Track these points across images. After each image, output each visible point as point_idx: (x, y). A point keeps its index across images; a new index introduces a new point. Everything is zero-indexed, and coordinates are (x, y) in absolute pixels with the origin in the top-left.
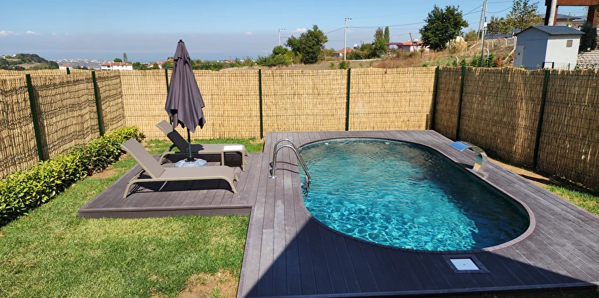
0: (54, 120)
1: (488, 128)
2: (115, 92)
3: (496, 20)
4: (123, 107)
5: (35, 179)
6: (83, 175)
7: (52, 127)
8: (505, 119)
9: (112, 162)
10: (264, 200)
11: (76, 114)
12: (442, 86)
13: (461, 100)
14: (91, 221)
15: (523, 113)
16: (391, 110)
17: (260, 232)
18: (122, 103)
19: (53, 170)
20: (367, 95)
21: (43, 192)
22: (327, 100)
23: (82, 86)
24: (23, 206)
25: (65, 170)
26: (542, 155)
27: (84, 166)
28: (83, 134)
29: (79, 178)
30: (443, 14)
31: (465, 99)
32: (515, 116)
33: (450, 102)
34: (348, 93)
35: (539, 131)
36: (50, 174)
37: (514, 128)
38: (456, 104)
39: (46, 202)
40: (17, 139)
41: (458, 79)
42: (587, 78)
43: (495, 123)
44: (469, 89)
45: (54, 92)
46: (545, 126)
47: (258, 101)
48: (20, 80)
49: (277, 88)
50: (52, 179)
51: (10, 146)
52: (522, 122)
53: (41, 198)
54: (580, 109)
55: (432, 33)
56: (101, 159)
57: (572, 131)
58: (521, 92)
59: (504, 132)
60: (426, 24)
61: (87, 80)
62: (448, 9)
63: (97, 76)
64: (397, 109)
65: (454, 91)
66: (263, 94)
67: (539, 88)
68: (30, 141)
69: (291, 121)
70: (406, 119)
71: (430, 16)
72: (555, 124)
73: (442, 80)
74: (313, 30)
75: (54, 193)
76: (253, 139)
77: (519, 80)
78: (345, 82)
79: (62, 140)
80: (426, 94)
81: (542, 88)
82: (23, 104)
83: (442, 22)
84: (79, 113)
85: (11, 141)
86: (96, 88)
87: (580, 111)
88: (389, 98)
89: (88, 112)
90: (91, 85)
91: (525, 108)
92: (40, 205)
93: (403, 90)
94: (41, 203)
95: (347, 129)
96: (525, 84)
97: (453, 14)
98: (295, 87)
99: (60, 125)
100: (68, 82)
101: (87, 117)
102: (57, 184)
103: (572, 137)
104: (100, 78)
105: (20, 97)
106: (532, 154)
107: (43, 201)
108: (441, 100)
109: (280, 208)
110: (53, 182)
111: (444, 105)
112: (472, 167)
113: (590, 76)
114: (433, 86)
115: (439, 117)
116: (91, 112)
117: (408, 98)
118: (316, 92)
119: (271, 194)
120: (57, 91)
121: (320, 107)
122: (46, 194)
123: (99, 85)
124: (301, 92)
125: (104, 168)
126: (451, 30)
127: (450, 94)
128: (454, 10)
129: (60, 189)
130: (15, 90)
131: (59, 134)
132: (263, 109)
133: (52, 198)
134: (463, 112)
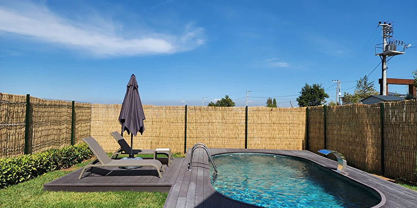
0: (40, 129)
1: (346, 147)
2: (86, 118)
3: (348, 94)
4: (90, 129)
5: (18, 164)
6: (53, 167)
7: (38, 133)
8: (357, 140)
9: (76, 163)
10: (181, 182)
11: (56, 127)
12: (311, 120)
13: (325, 129)
14: (52, 193)
15: (369, 134)
16: (277, 136)
17: (176, 199)
18: (90, 126)
19: (32, 160)
20: (260, 125)
21: (22, 174)
22: (232, 127)
23: (64, 110)
24: (5, 181)
25: (41, 161)
26: (387, 164)
27: (56, 162)
28: (59, 143)
29: (50, 169)
30: (311, 89)
31: (328, 127)
32: (364, 137)
33: (318, 131)
34: (246, 123)
35: (382, 147)
36: (29, 162)
37: (364, 146)
38: (322, 132)
39: (23, 181)
40: (11, 137)
41: (322, 114)
42: (410, 106)
43: (351, 144)
44: (330, 120)
45: (44, 110)
46: (386, 142)
47: (184, 127)
48: (22, 97)
49: (197, 118)
50: (30, 166)
51: (5, 140)
52: (370, 141)
53: (19, 178)
54: (409, 128)
55: (305, 101)
56: (68, 160)
57: (405, 144)
58: (366, 120)
59: (358, 149)
60: (301, 95)
61: (68, 106)
62: (315, 86)
63: (75, 105)
64: (281, 135)
65: (320, 123)
66: (187, 122)
67: (378, 116)
68: (20, 140)
69: (206, 141)
70: (288, 143)
71: (303, 90)
72: (393, 140)
73: (311, 116)
74: (225, 98)
75: (29, 176)
76: (179, 154)
77: (363, 111)
78: (244, 115)
79: (43, 144)
80: (301, 126)
81: (380, 116)
82: (21, 114)
83: (311, 94)
84: (59, 127)
85: (7, 137)
86: (73, 113)
87: (409, 129)
88: (275, 128)
89: (65, 128)
90: (70, 111)
91: (370, 130)
92: (17, 183)
93: (285, 122)
94: (19, 182)
95: (246, 147)
96: (368, 114)
97: (318, 89)
98: (210, 118)
99: (44, 133)
100: (55, 105)
101: (64, 131)
102: (33, 170)
103: (407, 149)
104: (77, 107)
105: (20, 109)
106: (380, 163)
107: (20, 181)
108: (312, 130)
109: (193, 186)
110: (30, 168)
111: (314, 133)
112: (336, 169)
113: (411, 104)
114: (305, 120)
115: (311, 142)
116: (67, 128)
117: (288, 128)
118: (224, 121)
119: (187, 179)
120: (47, 110)
121: (227, 132)
122: (23, 176)
123: (76, 111)
124: (214, 121)
125: (70, 166)
126: (318, 99)
127: (318, 125)
128: (319, 87)
129: (35, 174)
130: (17, 104)
131: (42, 139)
132: (187, 133)
133: (28, 180)
134: (327, 136)
